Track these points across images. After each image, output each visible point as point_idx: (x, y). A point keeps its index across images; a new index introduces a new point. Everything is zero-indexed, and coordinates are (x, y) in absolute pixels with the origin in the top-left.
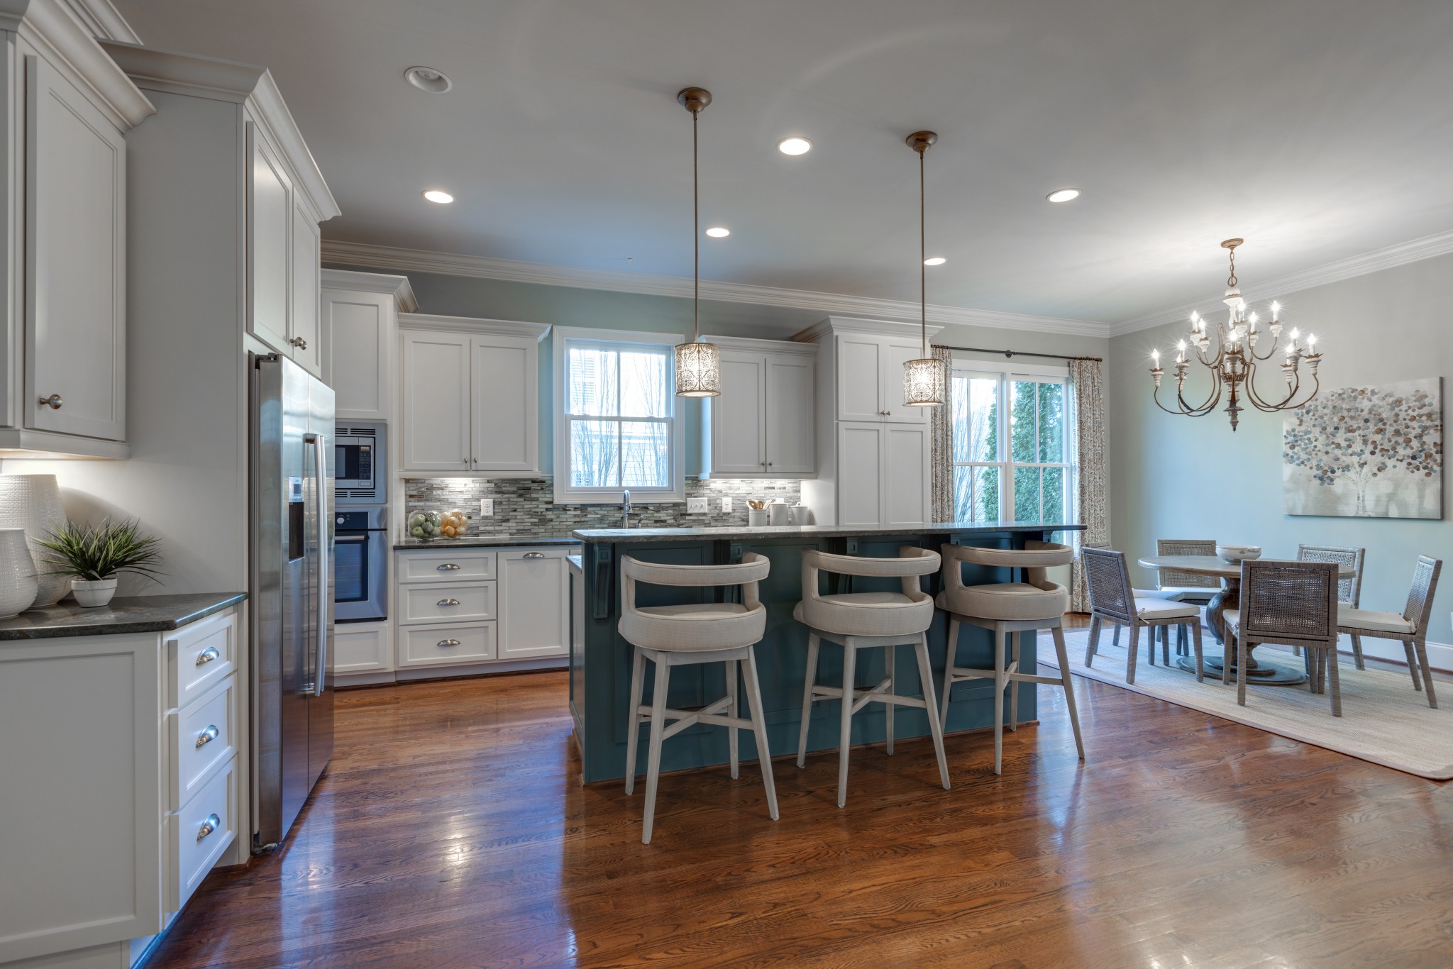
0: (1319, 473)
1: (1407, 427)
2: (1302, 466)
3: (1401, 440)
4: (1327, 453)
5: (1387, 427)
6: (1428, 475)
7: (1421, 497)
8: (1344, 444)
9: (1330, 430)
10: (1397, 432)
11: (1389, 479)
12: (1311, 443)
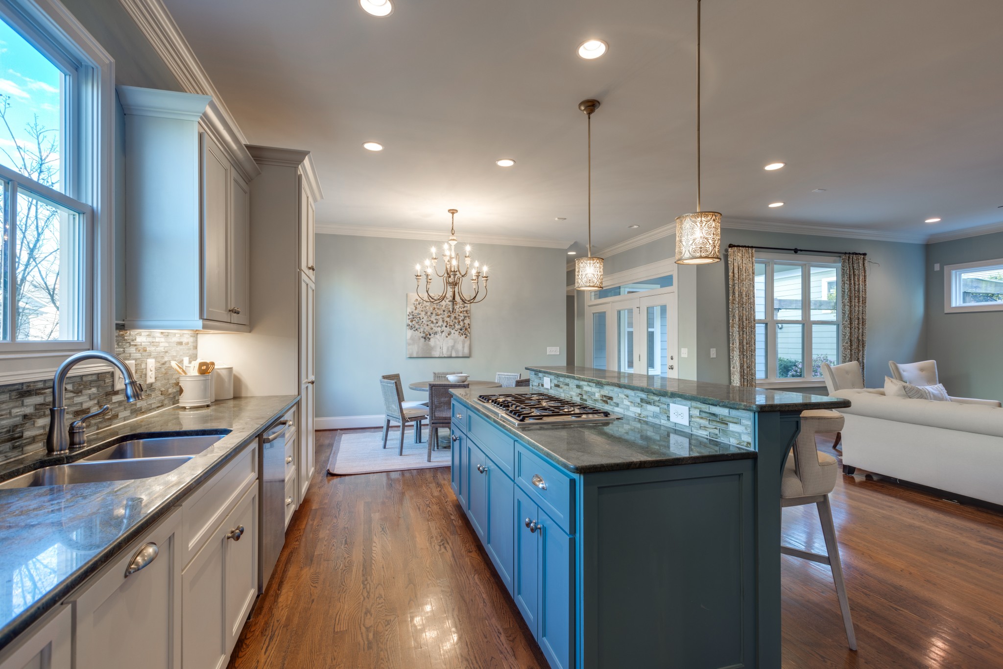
0: (424, 335)
1: (459, 316)
2: (416, 331)
3: (457, 321)
4: (427, 325)
5: (452, 315)
6: (466, 337)
7: (463, 347)
8: (435, 321)
9: (429, 314)
10: (455, 317)
11: (452, 339)
12: (420, 319)
